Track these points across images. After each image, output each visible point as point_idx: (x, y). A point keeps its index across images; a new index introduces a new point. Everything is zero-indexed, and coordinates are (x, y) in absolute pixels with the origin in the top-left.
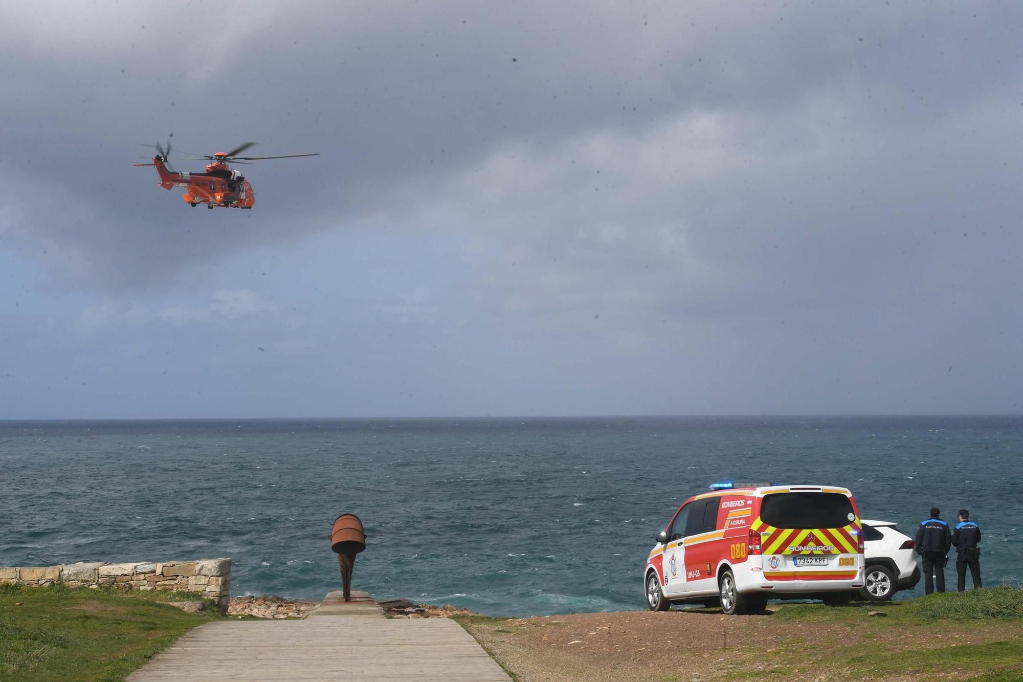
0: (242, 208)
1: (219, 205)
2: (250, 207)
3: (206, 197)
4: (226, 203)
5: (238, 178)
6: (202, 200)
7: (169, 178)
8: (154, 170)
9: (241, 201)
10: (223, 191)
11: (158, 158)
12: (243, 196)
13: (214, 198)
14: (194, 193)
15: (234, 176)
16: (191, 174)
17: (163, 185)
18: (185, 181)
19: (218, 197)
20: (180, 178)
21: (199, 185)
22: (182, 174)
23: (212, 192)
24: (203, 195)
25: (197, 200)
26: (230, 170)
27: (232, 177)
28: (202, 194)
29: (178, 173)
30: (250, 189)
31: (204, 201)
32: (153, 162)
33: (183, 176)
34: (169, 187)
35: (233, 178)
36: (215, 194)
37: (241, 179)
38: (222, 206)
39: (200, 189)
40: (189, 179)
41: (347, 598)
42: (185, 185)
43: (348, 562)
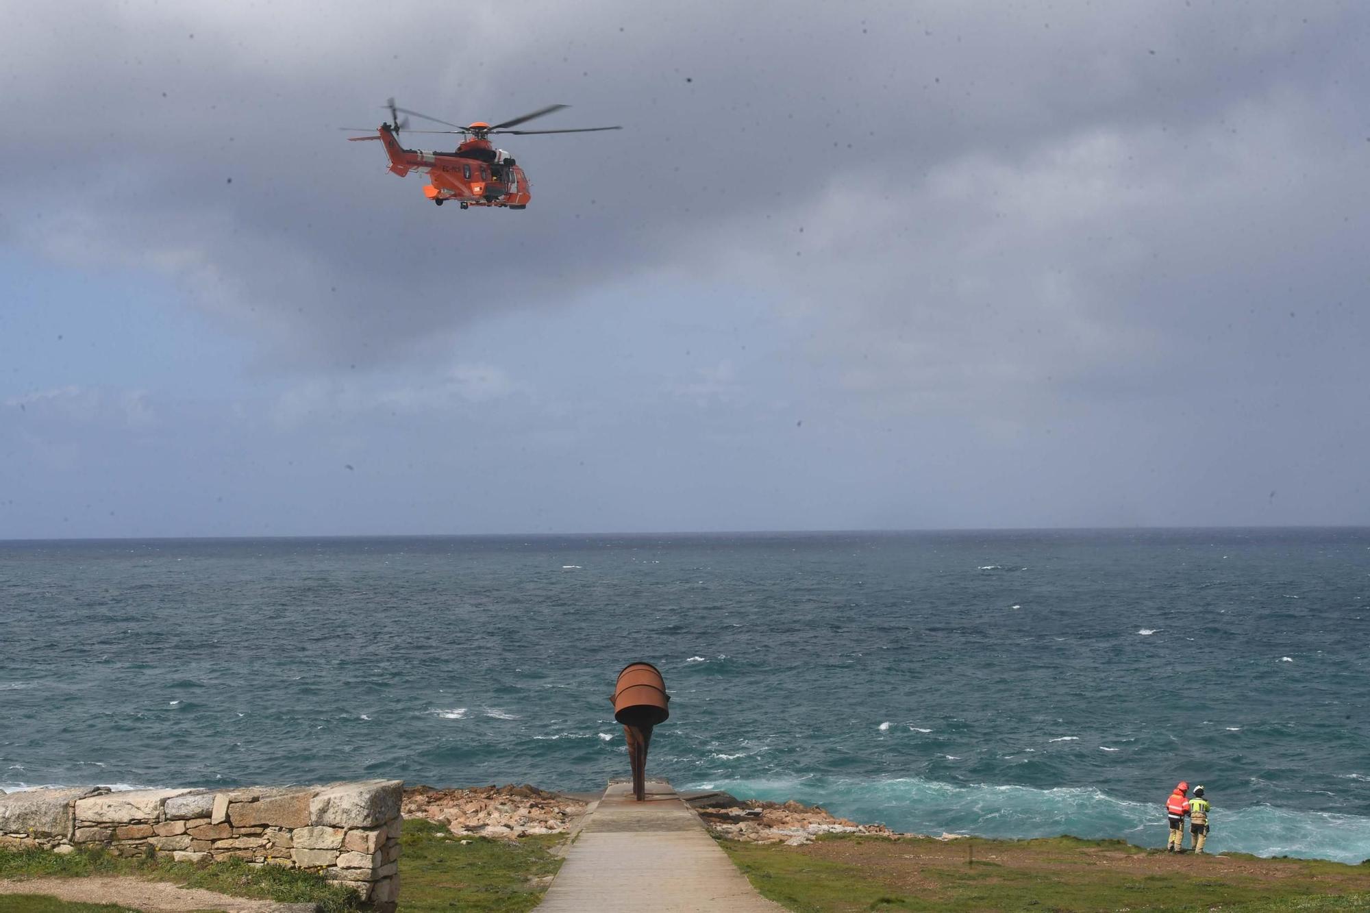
0: (512, 207)
1: (478, 203)
2: (523, 207)
3: (461, 190)
4: (489, 197)
5: (506, 160)
6: (453, 193)
7: (403, 160)
8: (380, 147)
9: (510, 196)
10: (483, 180)
11: (386, 129)
12: (513, 188)
13: (471, 190)
14: (439, 183)
15: (499, 158)
16: (435, 153)
17: (393, 169)
18: (424, 164)
19: (477, 189)
20: (419, 159)
21: (447, 171)
22: (421, 153)
23: (468, 182)
24: (453, 187)
25: (445, 192)
26: (494, 149)
27: (496, 160)
28: (453, 184)
29: (416, 152)
30: (525, 180)
31: (455, 195)
32: (378, 134)
33: (423, 157)
34: (402, 173)
35: (499, 162)
36: (472, 184)
37: (510, 162)
38: (482, 204)
39: (449, 177)
40: (433, 161)
41: (640, 794)
42: (427, 169)
43: (641, 739)
